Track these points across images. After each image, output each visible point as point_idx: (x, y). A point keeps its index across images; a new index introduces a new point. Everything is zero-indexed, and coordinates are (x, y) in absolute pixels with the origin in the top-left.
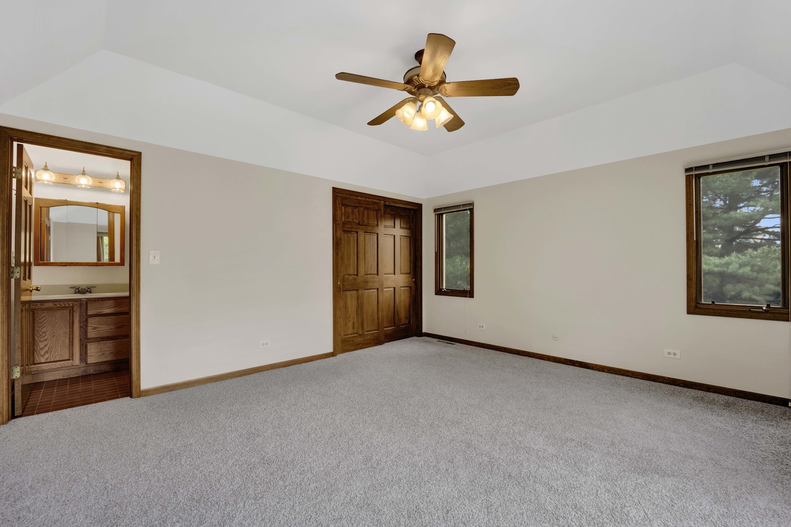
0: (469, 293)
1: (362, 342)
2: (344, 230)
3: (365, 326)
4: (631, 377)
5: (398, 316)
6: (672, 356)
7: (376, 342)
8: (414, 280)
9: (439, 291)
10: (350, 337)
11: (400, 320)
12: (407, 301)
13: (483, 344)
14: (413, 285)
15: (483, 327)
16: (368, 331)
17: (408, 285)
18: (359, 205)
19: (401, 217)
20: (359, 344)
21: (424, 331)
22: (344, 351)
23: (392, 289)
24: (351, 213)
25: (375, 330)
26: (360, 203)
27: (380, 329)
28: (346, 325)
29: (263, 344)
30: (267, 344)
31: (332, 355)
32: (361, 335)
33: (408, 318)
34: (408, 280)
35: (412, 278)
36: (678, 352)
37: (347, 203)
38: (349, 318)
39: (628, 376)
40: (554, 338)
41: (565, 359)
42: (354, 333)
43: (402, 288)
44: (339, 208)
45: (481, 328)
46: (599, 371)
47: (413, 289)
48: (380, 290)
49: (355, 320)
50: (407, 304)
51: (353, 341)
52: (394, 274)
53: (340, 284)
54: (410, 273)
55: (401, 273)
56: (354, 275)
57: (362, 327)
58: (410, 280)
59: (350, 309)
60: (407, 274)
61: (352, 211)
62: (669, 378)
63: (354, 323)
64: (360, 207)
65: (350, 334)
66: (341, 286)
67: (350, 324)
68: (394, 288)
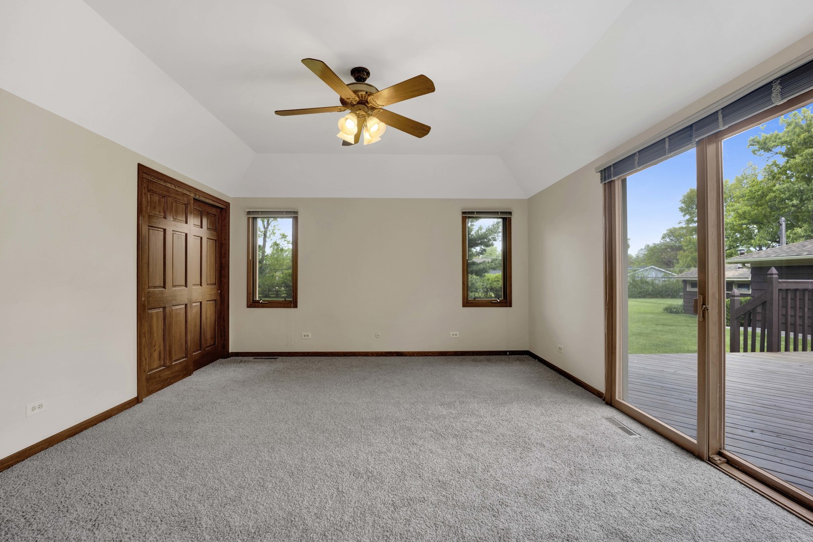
0: (293, 303)
1: (170, 376)
2: (149, 225)
3: (173, 355)
4: (431, 356)
5: (205, 337)
6: (455, 336)
7: (185, 372)
8: (219, 292)
9: (252, 303)
10: (157, 372)
11: (206, 340)
12: (213, 318)
13: (308, 353)
14: (218, 298)
15: (308, 336)
16: (176, 361)
17: (214, 298)
18: (167, 194)
19: (208, 215)
20: (167, 380)
21: (231, 351)
22: (150, 393)
23: (199, 304)
24: (157, 203)
25: (183, 358)
26: (168, 191)
27: (189, 356)
28: (151, 355)
29: (33, 409)
30: (40, 406)
31: (137, 401)
32: (169, 366)
33: (214, 338)
34: (213, 293)
35: (218, 289)
36: (457, 333)
37: (154, 189)
38: (155, 346)
39: (429, 356)
40: (377, 336)
41: (385, 352)
42: (160, 366)
43: (208, 302)
44: (145, 194)
45: (306, 337)
46: (411, 356)
47: (219, 303)
48: (188, 305)
49: (162, 347)
50: (213, 322)
51: (160, 377)
52: (201, 285)
53: (145, 301)
54: (215, 284)
55: (207, 284)
56: (160, 287)
57: (170, 356)
58: (216, 292)
59: (155, 334)
60: (212, 284)
61: (159, 200)
62: (453, 352)
63: (160, 353)
64: (170, 196)
65: (156, 369)
66: (146, 303)
67: (156, 355)
68: (201, 303)
